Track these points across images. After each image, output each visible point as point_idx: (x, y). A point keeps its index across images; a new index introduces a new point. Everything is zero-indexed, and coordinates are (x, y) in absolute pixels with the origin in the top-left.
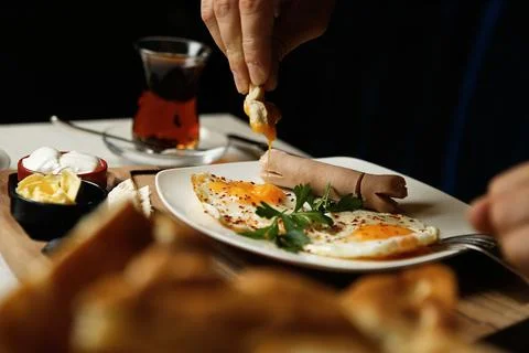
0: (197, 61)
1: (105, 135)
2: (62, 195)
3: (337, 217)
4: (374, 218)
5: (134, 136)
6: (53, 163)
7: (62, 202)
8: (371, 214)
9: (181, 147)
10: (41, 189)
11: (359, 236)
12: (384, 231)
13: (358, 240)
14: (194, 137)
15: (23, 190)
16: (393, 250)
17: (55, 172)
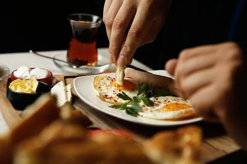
0: (96, 25)
1: (54, 59)
2: (30, 89)
3: (157, 99)
4: (174, 100)
5: (67, 60)
6: (27, 74)
7: (30, 92)
8: (173, 98)
9: (89, 64)
10: (21, 86)
11: (166, 109)
12: (178, 106)
13: (165, 111)
14: (95, 60)
15: (12, 87)
16: (181, 116)
17: (28, 78)
